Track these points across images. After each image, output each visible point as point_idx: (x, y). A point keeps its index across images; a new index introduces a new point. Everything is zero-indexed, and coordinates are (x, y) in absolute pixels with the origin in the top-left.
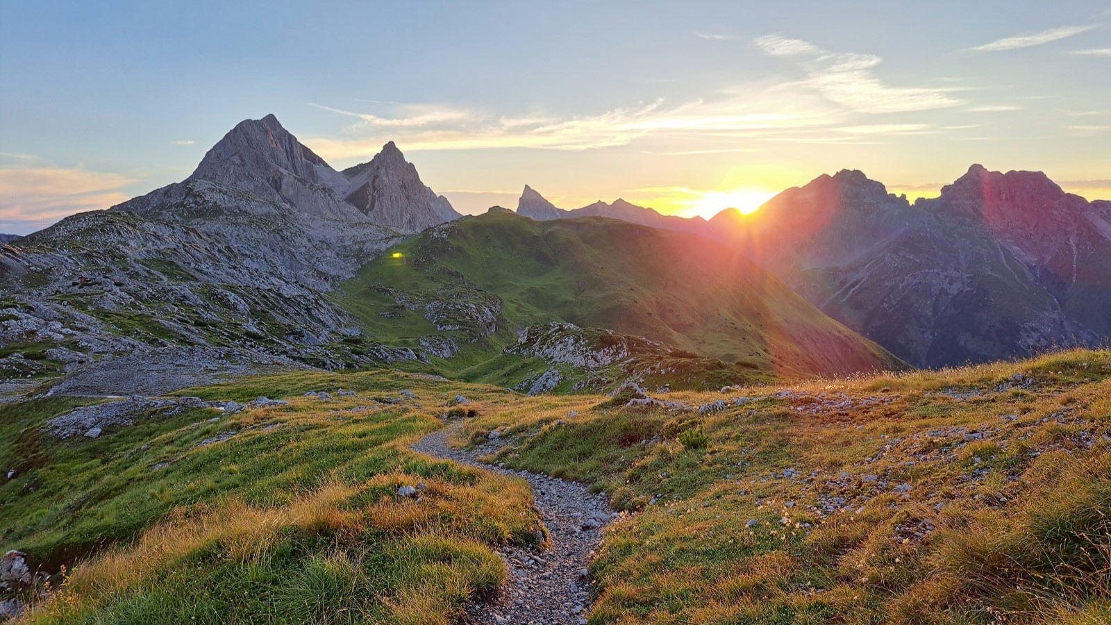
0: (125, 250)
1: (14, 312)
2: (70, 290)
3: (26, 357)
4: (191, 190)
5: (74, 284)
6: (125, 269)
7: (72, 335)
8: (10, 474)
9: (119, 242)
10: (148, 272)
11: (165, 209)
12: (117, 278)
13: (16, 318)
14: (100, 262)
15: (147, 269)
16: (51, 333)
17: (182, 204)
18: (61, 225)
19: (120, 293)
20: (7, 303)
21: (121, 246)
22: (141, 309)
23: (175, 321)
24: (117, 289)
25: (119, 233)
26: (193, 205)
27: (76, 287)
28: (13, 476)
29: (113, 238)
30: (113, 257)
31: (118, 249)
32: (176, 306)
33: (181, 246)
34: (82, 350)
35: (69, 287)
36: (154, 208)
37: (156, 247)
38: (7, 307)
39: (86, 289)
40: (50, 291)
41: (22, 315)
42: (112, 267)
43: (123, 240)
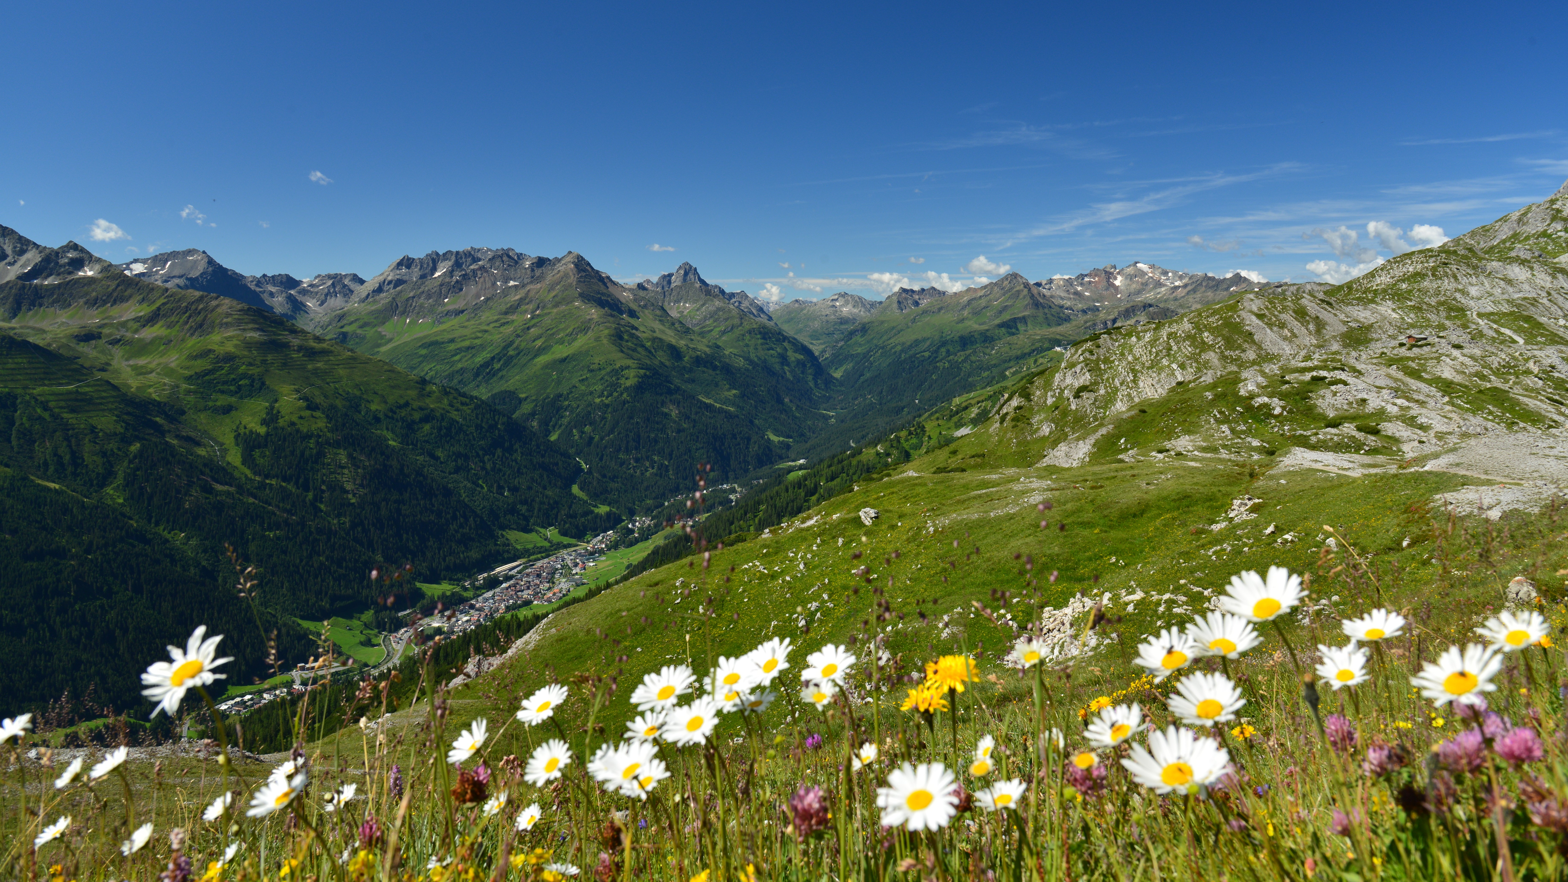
0: (1463, 301)
1: (1343, 376)
2: (1395, 352)
3: (1359, 429)
4: (1558, 211)
5: (1402, 345)
6: (1465, 326)
7: (1409, 407)
8: (1405, 544)
9: (1457, 290)
10: (1497, 331)
11: (1520, 242)
12: (1454, 339)
13: (1345, 383)
14: (1432, 317)
15: (1495, 326)
16: (1383, 404)
17: (1544, 234)
18: (1382, 269)
19: (1461, 359)
20: (1335, 364)
21: (1458, 295)
22: (1490, 381)
23: (1541, 401)
24: (1456, 353)
25: (1455, 277)
26: (1562, 234)
27: (1403, 349)
28: (1409, 546)
29: (1447, 285)
30: (1450, 309)
31: (1455, 299)
32: (1540, 379)
33: (1544, 294)
34: (1422, 427)
35: (1393, 348)
36: (1504, 242)
37: (1506, 296)
38: (1335, 369)
39: (1415, 350)
40: (1371, 352)
41: (1350, 380)
42: (1448, 323)
43: (1460, 287)
